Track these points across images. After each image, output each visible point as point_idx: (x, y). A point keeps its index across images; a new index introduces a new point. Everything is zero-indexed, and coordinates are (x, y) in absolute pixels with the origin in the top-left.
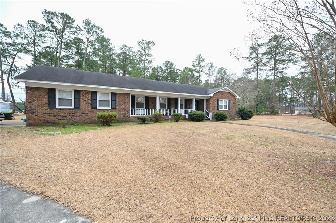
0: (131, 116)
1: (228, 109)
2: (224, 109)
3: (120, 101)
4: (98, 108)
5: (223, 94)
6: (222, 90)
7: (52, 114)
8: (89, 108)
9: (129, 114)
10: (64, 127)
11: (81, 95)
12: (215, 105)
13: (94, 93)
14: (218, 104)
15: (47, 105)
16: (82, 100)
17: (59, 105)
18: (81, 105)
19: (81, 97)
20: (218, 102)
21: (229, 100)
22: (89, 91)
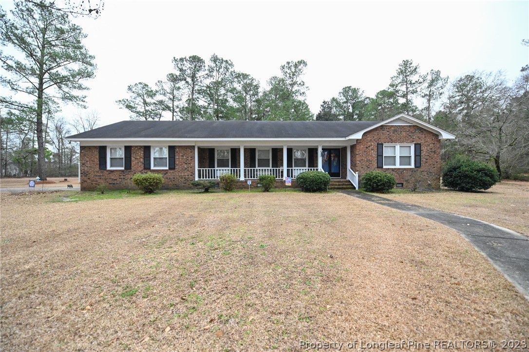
0: (197, 179)
1: (413, 166)
2: (400, 165)
3: (181, 157)
4: (152, 168)
5: (395, 131)
6: (389, 123)
7: (103, 177)
8: (141, 169)
9: (194, 177)
10: (102, 193)
11: (132, 152)
12: (370, 158)
13: (147, 149)
14: (380, 155)
15: (98, 166)
16: (133, 159)
17: (111, 166)
18: (132, 165)
19: (132, 155)
20: (380, 150)
21: (415, 144)
22: (141, 147)
